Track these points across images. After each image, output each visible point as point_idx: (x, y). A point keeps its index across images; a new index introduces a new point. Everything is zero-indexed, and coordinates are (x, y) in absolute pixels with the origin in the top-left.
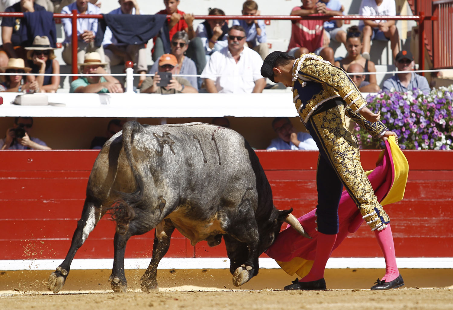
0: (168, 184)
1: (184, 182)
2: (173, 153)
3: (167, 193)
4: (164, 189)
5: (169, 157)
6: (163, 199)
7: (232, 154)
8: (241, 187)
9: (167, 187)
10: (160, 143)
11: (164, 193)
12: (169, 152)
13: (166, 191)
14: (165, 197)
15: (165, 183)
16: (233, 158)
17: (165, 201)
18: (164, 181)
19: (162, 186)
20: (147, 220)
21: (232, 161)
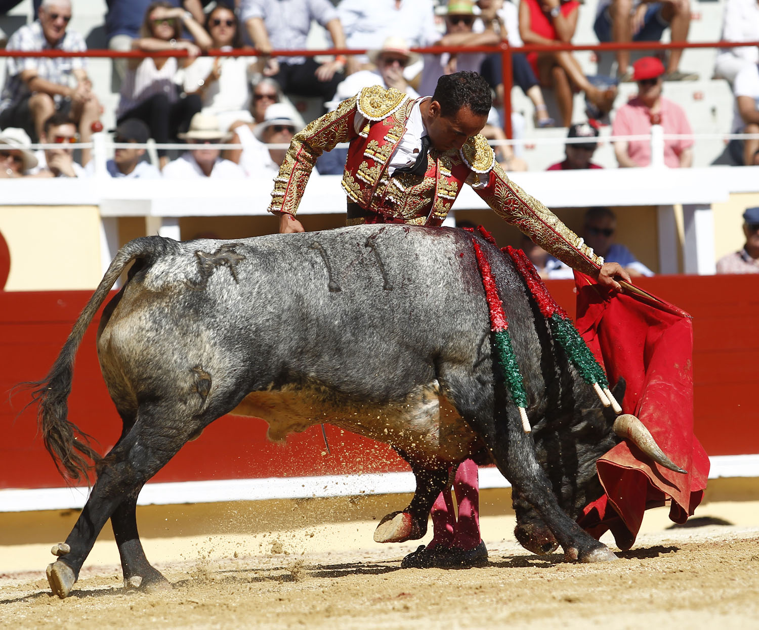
0: (213, 342)
1: (292, 336)
2: (235, 282)
3: (211, 359)
4: (202, 351)
5: (224, 291)
6: (204, 372)
7: (428, 268)
8: (466, 327)
9: (212, 346)
10: (202, 268)
11: (203, 359)
12: (225, 280)
13: (208, 354)
14: (207, 367)
15: (205, 339)
16: (430, 276)
17: (209, 374)
18: (203, 335)
19: (199, 344)
20: (169, 419)
21: (429, 283)
